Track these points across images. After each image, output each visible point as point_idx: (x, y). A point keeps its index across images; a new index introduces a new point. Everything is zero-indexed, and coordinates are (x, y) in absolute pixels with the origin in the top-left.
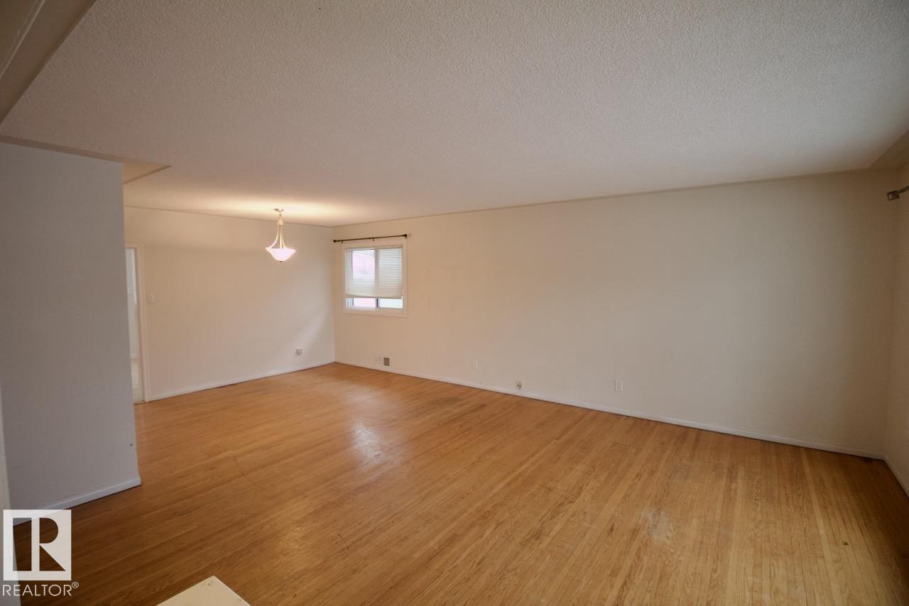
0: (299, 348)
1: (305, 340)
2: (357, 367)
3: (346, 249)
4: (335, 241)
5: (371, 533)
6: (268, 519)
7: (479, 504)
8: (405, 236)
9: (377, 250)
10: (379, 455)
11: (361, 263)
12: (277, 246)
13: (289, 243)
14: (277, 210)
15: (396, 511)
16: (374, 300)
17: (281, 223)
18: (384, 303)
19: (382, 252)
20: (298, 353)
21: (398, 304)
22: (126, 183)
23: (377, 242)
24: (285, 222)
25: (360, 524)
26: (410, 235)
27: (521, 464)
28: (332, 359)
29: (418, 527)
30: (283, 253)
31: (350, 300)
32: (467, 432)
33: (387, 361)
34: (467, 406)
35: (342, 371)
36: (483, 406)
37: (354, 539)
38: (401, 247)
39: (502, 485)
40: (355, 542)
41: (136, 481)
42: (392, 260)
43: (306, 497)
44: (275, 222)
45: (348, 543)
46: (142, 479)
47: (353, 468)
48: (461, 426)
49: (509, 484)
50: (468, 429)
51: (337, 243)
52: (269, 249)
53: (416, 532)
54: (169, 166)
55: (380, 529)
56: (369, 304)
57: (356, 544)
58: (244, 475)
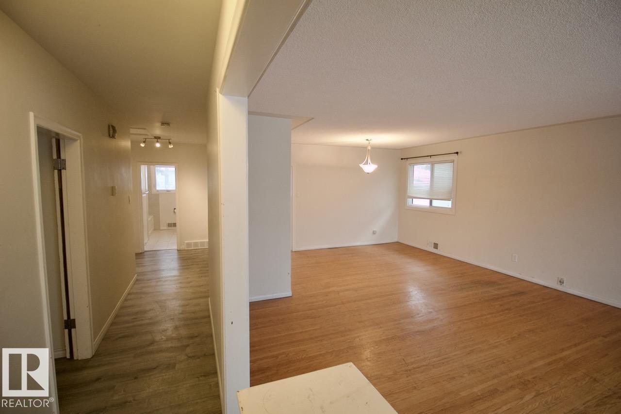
0: (375, 230)
1: (379, 224)
2: (413, 247)
3: (409, 164)
4: (402, 159)
5: (427, 365)
6: (358, 335)
7: (519, 372)
8: (457, 153)
9: (432, 165)
10: (431, 312)
11: (420, 174)
12: (367, 163)
13: (373, 162)
14: (367, 140)
15: (446, 356)
16: (428, 201)
17: (369, 148)
18: (436, 203)
19: (437, 166)
20: (374, 233)
21: (447, 204)
22: (293, 129)
23: (433, 159)
24: (372, 148)
25: (418, 357)
26: (461, 152)
27: (563, 350)
28: (395, 240)
29: (464, 374)
30: (370, 168)
31: (411, 200)
32: (507, 311)
33: (436, 246)
34: (507, 290)
35: (402, 248)
36: (522, 293)
37: (415, 366)
38: (453, 162)
39: (541, 363)
40: (414, 368)
41: (288, 293)
42: (445, 172)
43: (381, 328)
44: (366, 148)
45: (410, 367)
46: (293, 293)
47: (412, 317)
48: (501, 305)
49: (549, 364)
50: (507, 309)
51: (403, 160)
52: (361, 165)
53: (462, 377)
54: (313, 118)
55: (433, 365)
56: (425, 203)
57: (416, 370)
58: (343, 304)
